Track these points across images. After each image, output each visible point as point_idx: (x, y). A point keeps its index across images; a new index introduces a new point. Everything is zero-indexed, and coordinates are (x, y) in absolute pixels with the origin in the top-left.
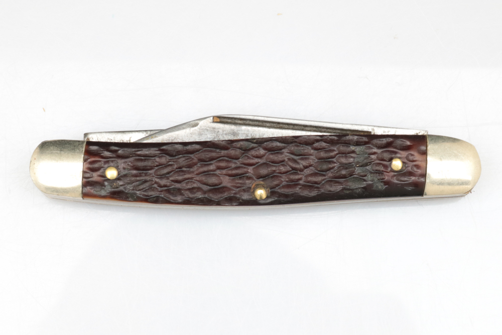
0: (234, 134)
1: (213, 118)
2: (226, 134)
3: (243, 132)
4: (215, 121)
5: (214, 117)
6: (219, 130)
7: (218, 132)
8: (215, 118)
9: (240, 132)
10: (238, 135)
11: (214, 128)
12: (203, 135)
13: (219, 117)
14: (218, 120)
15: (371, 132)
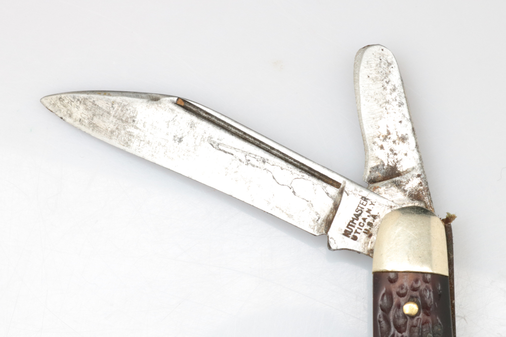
1: (177, 100)
4: (179, 103)
5: (179, 98)
8: (180, 100)
13: (184, 101)
14: (183, 104)
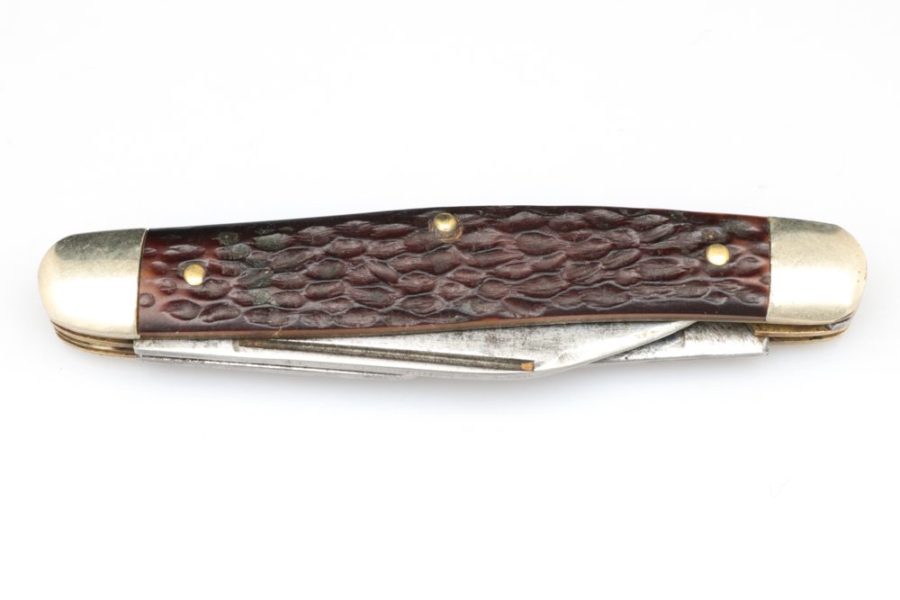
0: (493, 341)
2: (509, 340)
3: (478, 343)
6: (521, 347)
7: (523, 344)
8: (530, 369)
9: (483, 343)
10: (486, 339)
11: (532, 349)
12: (552, 337)
15: (240, 345)
